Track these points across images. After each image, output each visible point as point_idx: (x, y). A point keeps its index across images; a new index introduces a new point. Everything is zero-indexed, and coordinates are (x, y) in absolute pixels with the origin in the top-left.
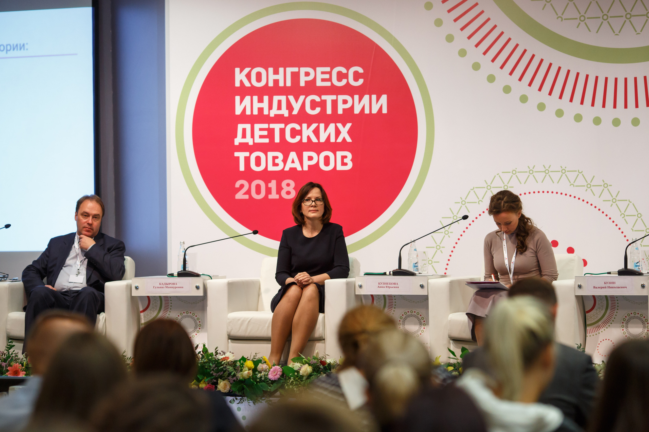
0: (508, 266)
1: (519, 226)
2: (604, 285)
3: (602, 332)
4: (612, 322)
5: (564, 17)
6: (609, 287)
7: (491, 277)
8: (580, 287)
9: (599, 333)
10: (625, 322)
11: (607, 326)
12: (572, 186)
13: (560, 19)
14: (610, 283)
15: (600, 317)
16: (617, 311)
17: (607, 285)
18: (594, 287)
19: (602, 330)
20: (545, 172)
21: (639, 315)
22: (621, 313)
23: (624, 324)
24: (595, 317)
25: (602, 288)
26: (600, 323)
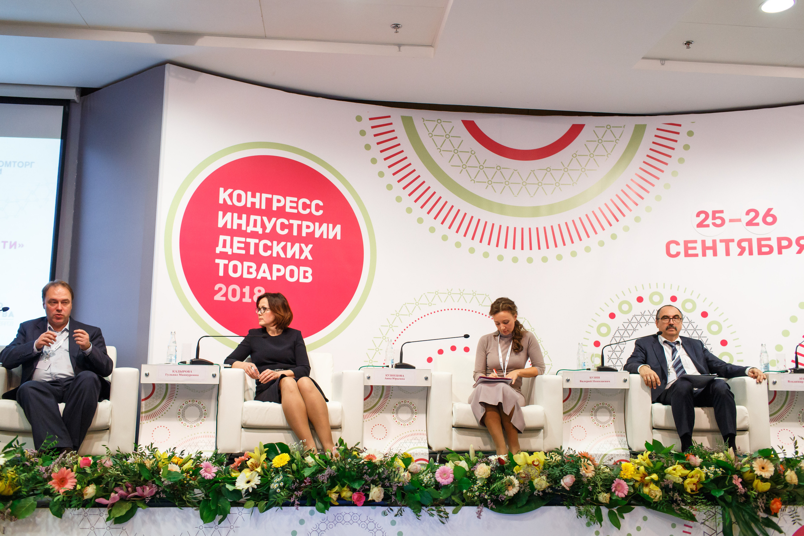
2: (590, 380)
3: (573, 419)
4: (583, 411)
5: (476, 180)
6: (594, 381)
7: (493, 371)
8: (568, 381)
9: (571, 421)
10: (594, 411)
11: (578, 414)
12: (481, 305)
13: (473, 181)
14: (595, 378)
15: (571, 407)
16: (588, 402)
17: (592, 380)
18: (581, 381)
19: (574, 417)
20: (460, 294)
21: (607, 406)
22: (591, 404)
23: (593, 413)
25: (587, 382)
26: (572, 412)
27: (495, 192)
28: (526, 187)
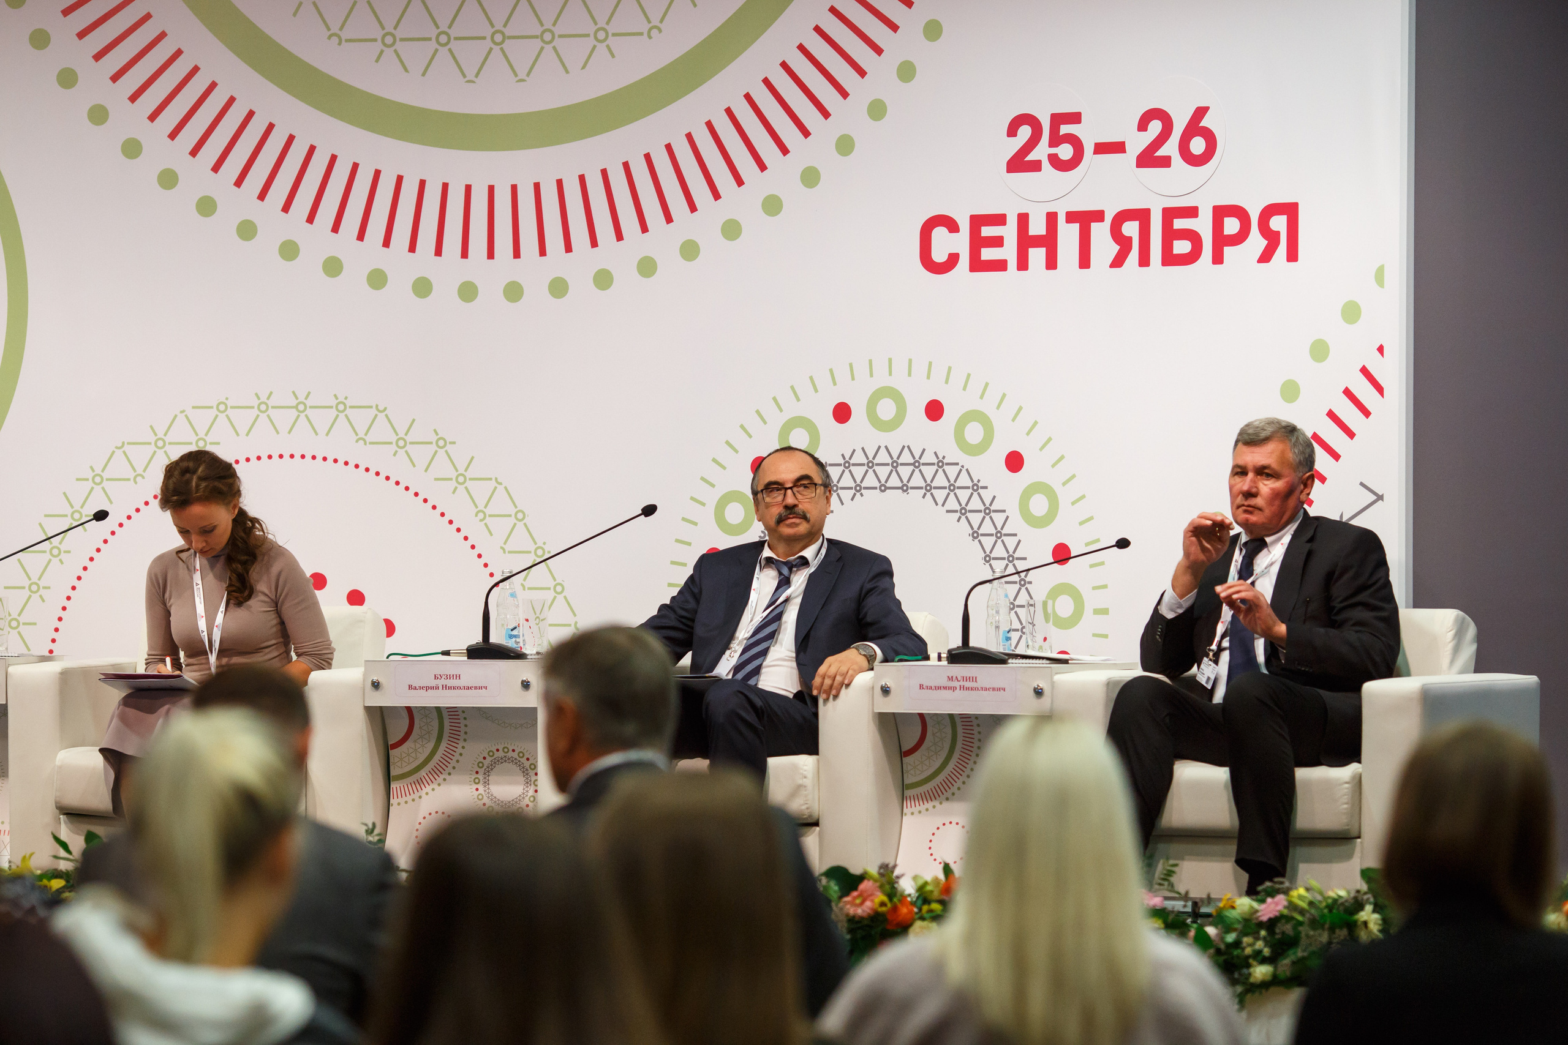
0: (205, 633)
1: (233, 540)
2: (434, 683)
3: (427, 794)
4: (452, 771)
5: (345, 35)
6: (445, 687)
7: (164, 661)
8: (376, 685)
9: (420, 797)
10: (481, 771)
11: (440, 780)
12: (361, 442)
13: (335, 40)
14: (448, 677)
15: (422, 758)
16: (464, 744)
17: (443, 682)
18: (410, 687)
19: (428, 789)
20: (296, 407)
21: (515, 755)
22: (472, 750)
23: (480, 776)
24: (411, 760)
25: (427, 688)
26: (423, 773)
27: (406, 70)
28: (502, 49)
